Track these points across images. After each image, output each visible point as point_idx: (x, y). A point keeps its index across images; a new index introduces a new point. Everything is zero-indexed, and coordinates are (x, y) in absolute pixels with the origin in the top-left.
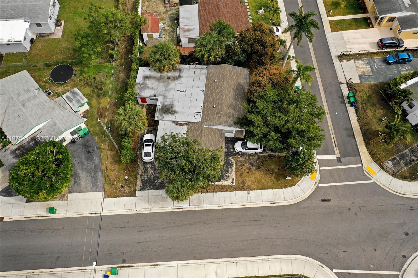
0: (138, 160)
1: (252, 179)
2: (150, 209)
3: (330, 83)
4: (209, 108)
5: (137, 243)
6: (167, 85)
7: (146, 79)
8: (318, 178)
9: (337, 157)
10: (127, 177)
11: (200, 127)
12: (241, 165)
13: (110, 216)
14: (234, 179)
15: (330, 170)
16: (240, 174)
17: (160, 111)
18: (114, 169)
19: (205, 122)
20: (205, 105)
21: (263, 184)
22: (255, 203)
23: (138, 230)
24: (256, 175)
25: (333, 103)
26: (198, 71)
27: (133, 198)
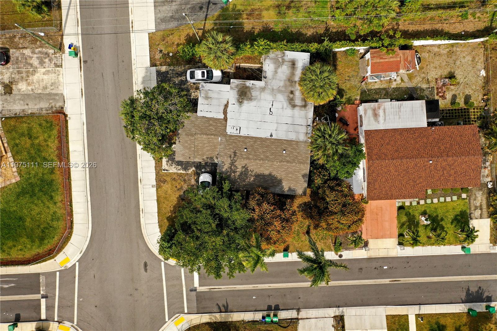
0: (191, 64)
1: (169, 191)
2: (137, 83)
3: (300, 298)
4: (245, 143)
5: (102, 73)
6: (281, 90)
7: (290, 63)
8: (171, 262)
9: (196, 287)
10: (171, 54)
11: (220, 133)
12: (185, 180)
13: (130, 42)
14: (169, 172)
15: (181, 277)
16: (174, 179)
17: (243, 85)
18: (181, 39)
19: (226, 139)
20: (250, 138)
21: (164, 203)
22: (142, 193)
23: (115, 73)
24: (174, 196)
25: (269, 296)
26: (303, 130)
27: (148, 64)
